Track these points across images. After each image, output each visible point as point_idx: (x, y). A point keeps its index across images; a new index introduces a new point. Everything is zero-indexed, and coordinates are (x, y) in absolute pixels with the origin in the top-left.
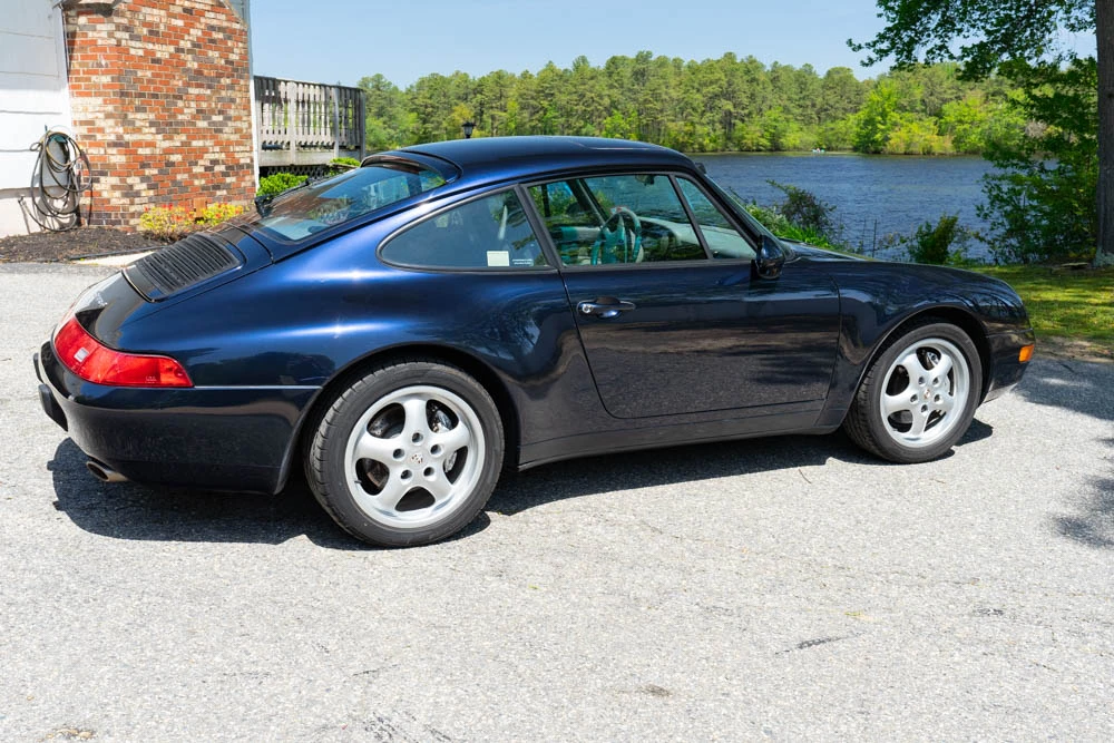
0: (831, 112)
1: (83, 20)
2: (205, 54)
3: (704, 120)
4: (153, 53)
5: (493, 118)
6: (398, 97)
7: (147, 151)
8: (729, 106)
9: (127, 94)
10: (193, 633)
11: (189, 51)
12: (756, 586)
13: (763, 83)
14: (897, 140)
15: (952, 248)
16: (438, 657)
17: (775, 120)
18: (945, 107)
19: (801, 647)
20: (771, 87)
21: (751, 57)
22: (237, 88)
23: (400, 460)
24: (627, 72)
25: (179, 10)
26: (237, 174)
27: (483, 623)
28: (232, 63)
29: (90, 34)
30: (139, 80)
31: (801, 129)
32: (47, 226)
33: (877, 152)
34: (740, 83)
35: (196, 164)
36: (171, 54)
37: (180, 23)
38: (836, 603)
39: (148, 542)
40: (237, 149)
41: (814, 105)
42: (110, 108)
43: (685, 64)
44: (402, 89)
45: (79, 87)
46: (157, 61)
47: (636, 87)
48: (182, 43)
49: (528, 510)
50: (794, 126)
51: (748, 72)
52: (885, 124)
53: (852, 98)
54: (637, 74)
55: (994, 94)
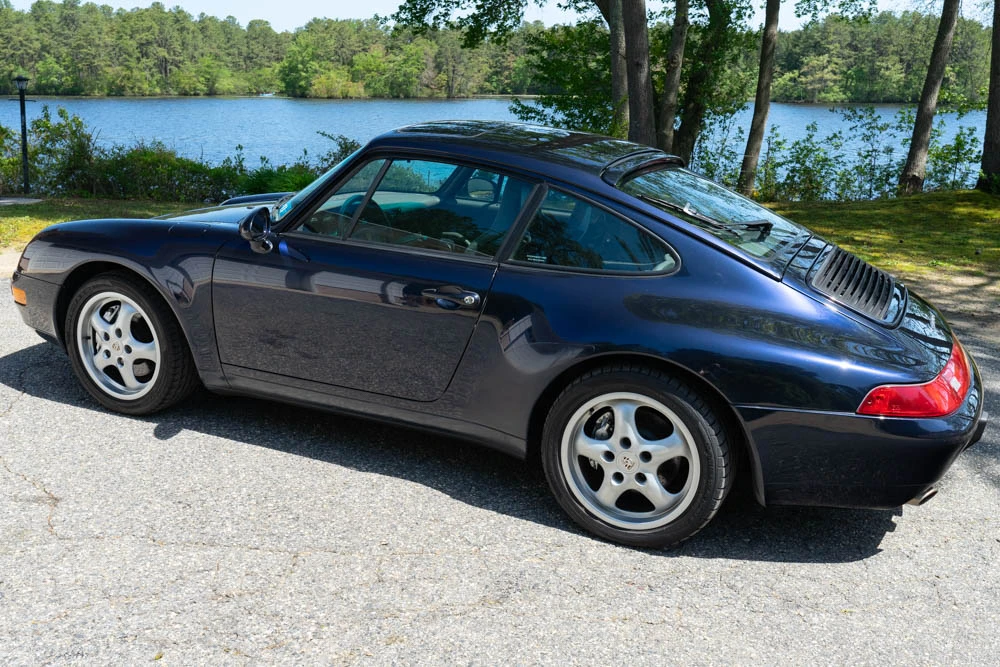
0: (257, 60)
3: (141, 66)
8: (163, 53)
13: (193, 32)
14: (318, 84)
17: (208, 66)
18: (355, 58)
20: (201, 36)
21: (178, 7)
24: (55, 17)
31: (232, 75)
33: (304, 96)
34: (171, 30)
41: (240, 54)
43: (114, 11)
47: (66, 32)
50: (227, 72)
51: (177, 21)
52: (307, 72)
53: (274, 49)
54: (65, 19)
55: (392, 48)
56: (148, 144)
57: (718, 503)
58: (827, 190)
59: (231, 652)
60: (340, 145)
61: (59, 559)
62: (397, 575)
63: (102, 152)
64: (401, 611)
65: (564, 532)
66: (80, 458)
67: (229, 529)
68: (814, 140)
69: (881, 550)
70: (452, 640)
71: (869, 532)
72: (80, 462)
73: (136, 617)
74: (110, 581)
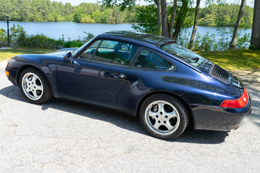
0: (67, 13)
3: (38, 14)
8: (43, 11)
13: (51, 5)
14: (83, 19)
17: (55, 14)
18: (92, 13)
20: (53, 7)
24: (16, 1)
31: (61, 17)
33: (79, 22)
34: (46, 5)
41: (63, 11)
47: (19, 5)
50: (60, 16)
51: (47, 3)
52: (80, 16)
53: (72, 10)
54: (19, 2)
55: (102, 10)
56: (40, 34)
57: (184, 129)
58: (211, 48)
59: (61, 165)
60: (88, 35)
61: (17, 141)
62: (103, 146)
63: (28, 36)
64: (104, 155)
65: (145, 135)
66: (23, 115)
67: (60, 134)
68: (208, 36)
69: (225, 141)
70: (117, 163)
71: (222, 136)
72: (23, 116)
73: (37, 156)
74: (30, 146)
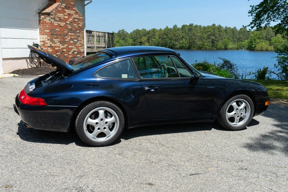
0: (241, 39)
1: (42, 17)
2: (73, 25)
3: (207, 41)
4: (60, 24)
5: (152, 40)
6: (128, 35)
7: (58, 48)
8: (213, 38)
9: (53, 35)
10: (42, 165)
11: (69, 24)
12: (184, 160)
13: (223, 32)
14: (258, 47)
15: (267, 75)
16: (98, 173)
17: (226, 41)
18: (271, 38)
19: (191, 175)
20: (225, 33)
21: (220, 25)
22: (81, 33)
23: (97, 125)
24: (187, 29)
25: (67, 14)
26: (80, 54)
27: (112, 166)
28: (80, 27)
29: (45, 20)
30: (56, 31)
31: (233, 44)
32: (33, 66)
33: (253, 50)
34: (217, 32)
35: (70, 52)
36: (64, 25)
37: (67, 17)
38: (203, 165)
39: (37, 143)
40: (80, 48)
41: (236, 38)
42: (49, 38)
43: (202, 27)
44: (129, 33)
45: (42, 33)
46: (61, 26)
47: (189, 33)
48: (67, 22)
49: (132, 139)
50: (231, 43)
51: (219, 29)
52: (255, 43)
53: (247, 36)
54: (189, 29)
60: (224, 61)
